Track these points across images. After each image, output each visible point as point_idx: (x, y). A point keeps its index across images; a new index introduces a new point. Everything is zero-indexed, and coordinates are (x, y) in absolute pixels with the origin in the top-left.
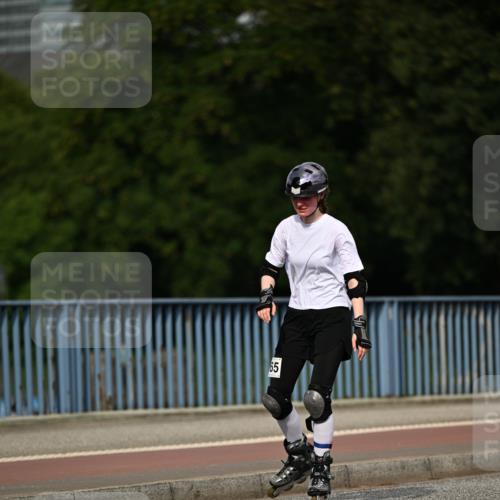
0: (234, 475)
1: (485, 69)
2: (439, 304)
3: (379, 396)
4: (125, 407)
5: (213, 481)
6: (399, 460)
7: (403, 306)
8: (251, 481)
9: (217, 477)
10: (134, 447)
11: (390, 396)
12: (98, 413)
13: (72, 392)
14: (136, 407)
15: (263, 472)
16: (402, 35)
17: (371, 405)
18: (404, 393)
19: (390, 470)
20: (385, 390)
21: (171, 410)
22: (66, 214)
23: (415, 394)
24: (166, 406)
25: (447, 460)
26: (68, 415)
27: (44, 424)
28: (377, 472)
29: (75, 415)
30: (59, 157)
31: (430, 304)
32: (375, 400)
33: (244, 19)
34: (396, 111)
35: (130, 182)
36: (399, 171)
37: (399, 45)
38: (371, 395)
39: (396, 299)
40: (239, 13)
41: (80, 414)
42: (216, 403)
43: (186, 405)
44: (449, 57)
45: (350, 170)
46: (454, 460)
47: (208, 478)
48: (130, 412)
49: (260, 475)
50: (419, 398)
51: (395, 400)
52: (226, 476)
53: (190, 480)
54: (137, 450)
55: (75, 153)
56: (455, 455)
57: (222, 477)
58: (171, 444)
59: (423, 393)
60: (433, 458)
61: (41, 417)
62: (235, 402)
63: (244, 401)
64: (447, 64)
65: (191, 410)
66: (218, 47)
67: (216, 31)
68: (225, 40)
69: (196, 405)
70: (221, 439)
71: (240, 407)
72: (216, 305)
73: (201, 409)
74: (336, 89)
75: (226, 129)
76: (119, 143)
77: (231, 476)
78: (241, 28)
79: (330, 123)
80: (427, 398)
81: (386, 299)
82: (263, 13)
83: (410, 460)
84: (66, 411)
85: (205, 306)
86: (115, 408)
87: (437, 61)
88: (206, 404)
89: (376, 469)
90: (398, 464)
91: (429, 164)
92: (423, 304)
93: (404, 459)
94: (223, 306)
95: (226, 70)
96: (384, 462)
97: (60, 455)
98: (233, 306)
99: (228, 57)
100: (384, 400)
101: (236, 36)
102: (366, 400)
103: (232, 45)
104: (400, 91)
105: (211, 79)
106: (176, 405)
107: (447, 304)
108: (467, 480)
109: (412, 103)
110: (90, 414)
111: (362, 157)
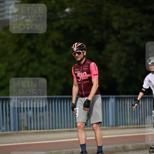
0: (65, 151)
1: (141, 25)
2: (127, 98)
3: (109, 126)
4: (31, 129)
5: (58, 152)
6: (115, 146)
7: (116, 98)
8: (70, 152)
9: (59, 151)
10: (33, 141)
11: (112, 126)
12: (23, 131)
13: (14, 125)
14: (34, 129)
15: (73, 150)
16: (116, 15)
17: (106, 129)
18: (116, 125)
19: (112, 149)
20: (111, 124)
21: (45, 130)
22: (13, 70)
23: (120, 125)
24: (43, 129)
25: (130, 146)
26: (13, 132)
27: (6, 135)
28: (108, 150)
29: (15, 132)
30: (10, 52)
31: (124, 98)
32: (108, 127)
33: (67, 10)
34: (114, 38)
35: (32, 60)
36: (115, 57)
37: (115, 18)
38: (106, 126)
39: (114, 96)
40: (66, 8)
41: (17, 132)
42: (59, 128)
43: (50, 129)
44: (130, 22)
45: (100, 57)
46: (132, 146)
47: (56, 151)
48: (32, 131)
49: (72, 150)
50: (121, 127)
51: (114, 127)
52: (62, 151)
53: (51, 152)
54: (34, 143)
55: (15, 51)
56: (132, 144)
57: (61, 151)
58: (45, 141)
59: (122, 125)
60: (126, 145)
61: (5, 133)
62: (64, 128)
63: (67, 128)
64: (130, 24)
65: (51, 130)
66: (59, 19)
67: (59, 14)
68: (61, 17)
69: (53, 129)
70: (60, 139)
71: (66, 129)
72: (59, 98)
73: (54, 130)
74: (95, 32)
75: (62, 44)
76: (29, 48)
77: (63, 151)
78: (66, 13)
79: (94, 42)
80: (124, 127)
81: (111, 96)
82: (73, 8)
83: (119, 146)
84: (13, 131)
85: (55, 99)
86: (28, 130)
87: (127, 23)
88: (56, 128)
89: (108, 149)
90: (115, 147)
91: (124, 55)
92: (122, 98)
93: (117, 145)
94: (61, 99)
95: (62, 26)
96: (110, 146)
97: (11, 144)
98: (64, 99)
99: (62, 22)
100: (110, 127)
101: (65, 15)
102: (105, 127)
103: (64, 18)
104: (115, 32)
105: (57, 29)
106: (46, 129)
107: (130, 98)
108: (136, 152)
109: (119, 36)
110: (20, 132)
111: (104, 53)
